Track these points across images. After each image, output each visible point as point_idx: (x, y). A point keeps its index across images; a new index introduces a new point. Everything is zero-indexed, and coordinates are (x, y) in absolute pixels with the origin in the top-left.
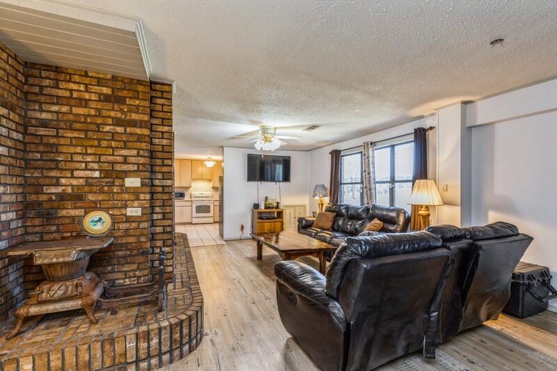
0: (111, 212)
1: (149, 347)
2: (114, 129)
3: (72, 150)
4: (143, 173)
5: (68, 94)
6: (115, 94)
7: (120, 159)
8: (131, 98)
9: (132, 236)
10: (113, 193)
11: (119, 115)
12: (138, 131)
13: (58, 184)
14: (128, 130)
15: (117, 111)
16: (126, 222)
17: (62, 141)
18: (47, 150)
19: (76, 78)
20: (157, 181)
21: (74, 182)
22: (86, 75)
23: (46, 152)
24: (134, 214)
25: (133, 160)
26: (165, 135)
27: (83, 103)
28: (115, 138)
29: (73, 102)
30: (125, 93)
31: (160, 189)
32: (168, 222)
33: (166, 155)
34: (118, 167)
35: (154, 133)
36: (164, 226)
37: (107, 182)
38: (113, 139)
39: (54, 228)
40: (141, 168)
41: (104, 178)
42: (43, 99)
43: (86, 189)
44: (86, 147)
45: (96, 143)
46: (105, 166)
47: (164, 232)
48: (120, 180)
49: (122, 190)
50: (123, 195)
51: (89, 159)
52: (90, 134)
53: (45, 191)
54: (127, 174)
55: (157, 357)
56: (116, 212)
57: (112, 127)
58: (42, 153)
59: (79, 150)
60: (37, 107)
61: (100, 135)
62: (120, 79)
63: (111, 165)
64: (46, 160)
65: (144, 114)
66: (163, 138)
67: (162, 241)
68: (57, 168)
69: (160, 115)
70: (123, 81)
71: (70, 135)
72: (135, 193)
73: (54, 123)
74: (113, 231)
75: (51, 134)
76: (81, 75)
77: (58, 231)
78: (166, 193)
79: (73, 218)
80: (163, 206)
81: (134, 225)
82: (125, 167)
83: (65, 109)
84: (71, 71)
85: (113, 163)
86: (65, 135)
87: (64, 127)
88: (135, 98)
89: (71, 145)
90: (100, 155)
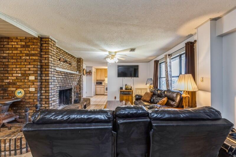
0: (24, 89)
1: (5, 147)
2: (26, 58)
3: (12, 66)
4: (35, 74)
5: (11, 46)
6: (26, 44)
7: (27, 69)
8: (32, 45)
9: (31, 99)
10: (25, 82)
11: (28, 52)
12: (34, 58)
13: (8, 79)
14: (31, 57)
15: (27, 51)
16: (29, 93)
17: (10, 63)
18: (5, 67)
19: (14, 40)
20: (43, 77)
21: (13, 78)
22: (17, 39)
23: (5, 68)
24: (32, 90)
25: (32, 69)
26: (47, 59)
27: (16, 49)
28: (26, 61)
29: (13, 49)
30: (30, 43)
31: (44, 81)
32: (47, 94)
33: (47, 67)
34: (27, 72)
35: (42, 58)
36: (46, 96)
37: (23, 78)
38: (25, 62)
39: (6, 95)
40: (35, 72)
41: (22, 76)
42: (4, 49)
43: (17, 81)
44: (17, 65)
45: (20, 63)
46: (23, 72)
47: (46, 98)
48: (28, 77)
49: (28, 81)
50: (29, 83)
51: (17, 69)
52: (18, 60)
53: (4, 81)
54: (30, 74)
55: (9, 151)
56: (26, 89)
57: (25, 57)
58: (3, 68)
59: (14, 66)
60: (2, 52)
61: (21, 60)
62: (28, 38)
63: (24, 71)
64: (5, 71)
65: (36, 51)
66: (45, 60)
67: (45, 102)
68: (8, 73)
69: (45, 50)
70: (29, 39)
71: (12, 61)
72: (33, 82)
73: (7, 57)
74: (25, 97)
75: (6, 61)
76: (15, 39)
77: (8, 96)
78: (47, 82)
79: (12, 91)
80: (46, 87)
81: (32, 95)
82: (29, 72)
83: (10, 52)
84: (12, 38)
85: (25, 71)
86: (11, 61)
87: (10, 58)
88: (33, 45)
89: (12, 65)
90: (21, 68)
